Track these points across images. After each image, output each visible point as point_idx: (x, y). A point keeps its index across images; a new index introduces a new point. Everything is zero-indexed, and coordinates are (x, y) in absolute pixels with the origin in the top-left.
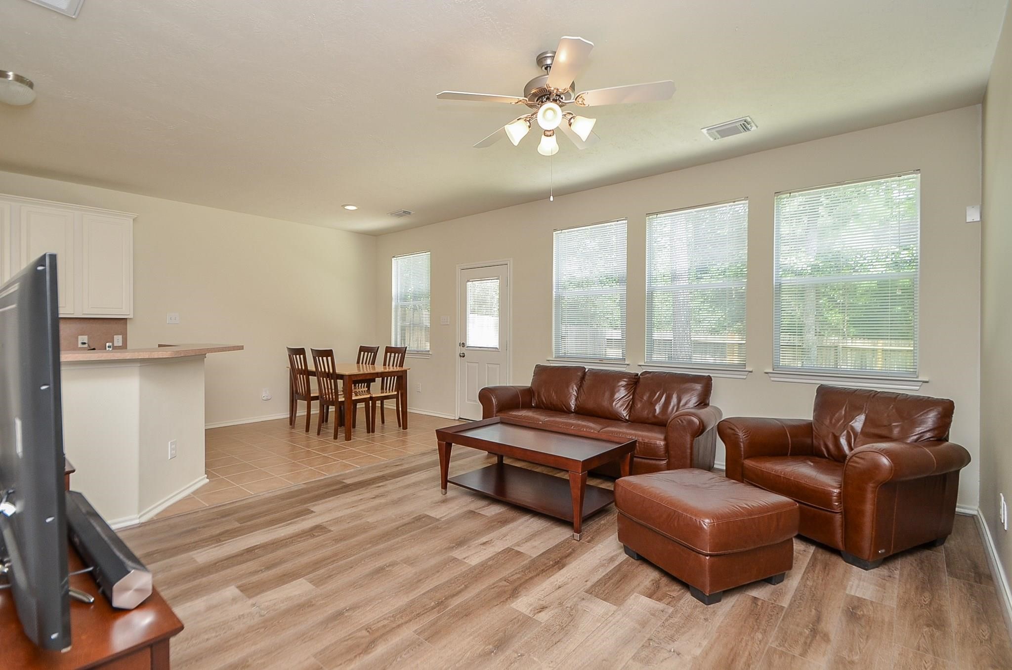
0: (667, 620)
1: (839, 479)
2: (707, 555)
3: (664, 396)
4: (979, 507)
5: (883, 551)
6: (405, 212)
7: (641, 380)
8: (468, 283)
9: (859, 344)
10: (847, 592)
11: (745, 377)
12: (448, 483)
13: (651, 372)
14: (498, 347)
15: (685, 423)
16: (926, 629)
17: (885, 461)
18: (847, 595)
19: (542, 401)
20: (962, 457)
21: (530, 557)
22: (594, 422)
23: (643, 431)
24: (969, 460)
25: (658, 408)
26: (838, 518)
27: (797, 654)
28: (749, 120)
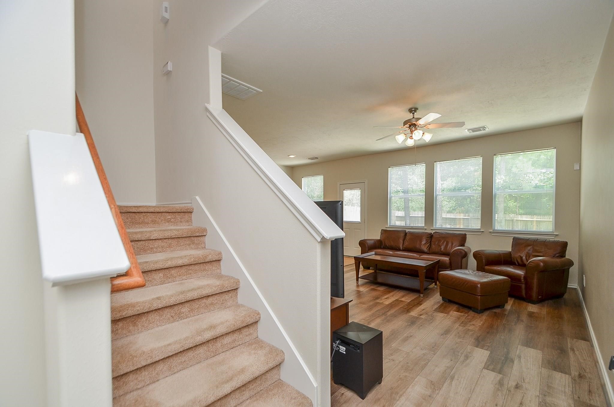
0: (466, 317)
1: (525, 271)
2: (479, 296)
3: (445, 242)
4: (578, 285)
5: (541, 297)
6: (316, 158)
7: (434, 236)
8: (344, 191)
9: (525, 218)
10: (528, 310)
11: (480, 234)
12: (359, 279)
13: (438, 232)
14: (360, 221)
15: (459, 252)
16: (556, 319)
17: (542, 264)
18: (528, 311)
19: (387, 246)
20: (571, 263)
21: (407, 302)
22: (416, 254)
23: (439, 257)
24: (573, 264)
25: (443, 248)
26: (523, 286)
27: (513, 324)
28: (486, 127)
